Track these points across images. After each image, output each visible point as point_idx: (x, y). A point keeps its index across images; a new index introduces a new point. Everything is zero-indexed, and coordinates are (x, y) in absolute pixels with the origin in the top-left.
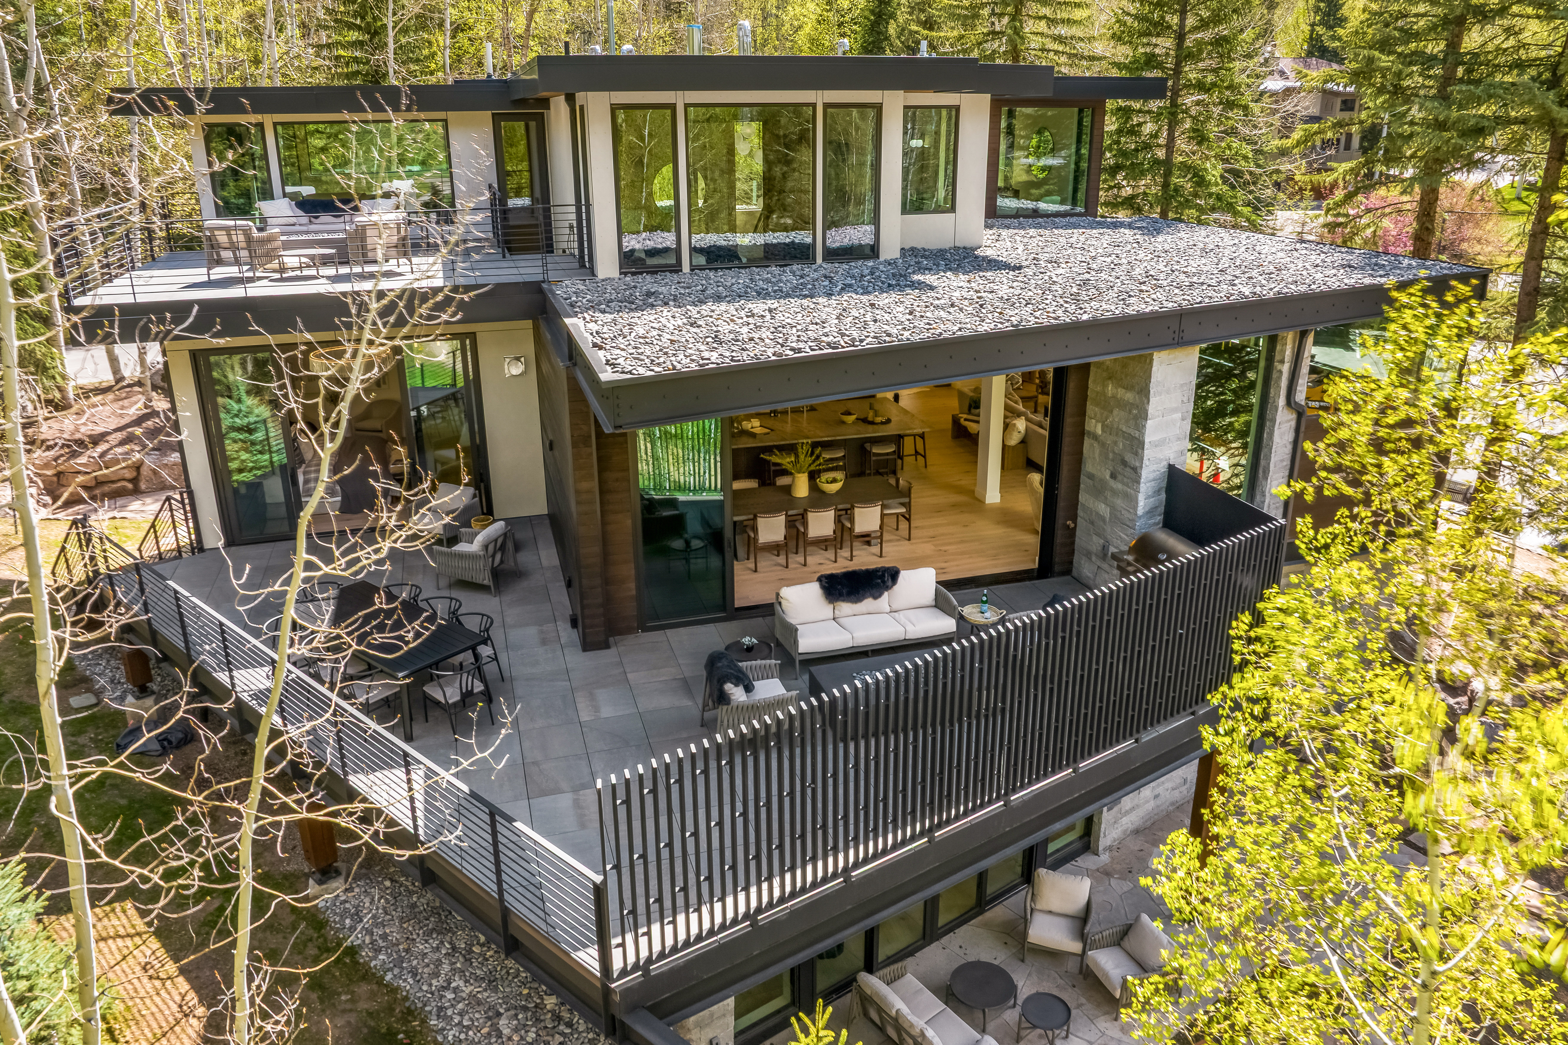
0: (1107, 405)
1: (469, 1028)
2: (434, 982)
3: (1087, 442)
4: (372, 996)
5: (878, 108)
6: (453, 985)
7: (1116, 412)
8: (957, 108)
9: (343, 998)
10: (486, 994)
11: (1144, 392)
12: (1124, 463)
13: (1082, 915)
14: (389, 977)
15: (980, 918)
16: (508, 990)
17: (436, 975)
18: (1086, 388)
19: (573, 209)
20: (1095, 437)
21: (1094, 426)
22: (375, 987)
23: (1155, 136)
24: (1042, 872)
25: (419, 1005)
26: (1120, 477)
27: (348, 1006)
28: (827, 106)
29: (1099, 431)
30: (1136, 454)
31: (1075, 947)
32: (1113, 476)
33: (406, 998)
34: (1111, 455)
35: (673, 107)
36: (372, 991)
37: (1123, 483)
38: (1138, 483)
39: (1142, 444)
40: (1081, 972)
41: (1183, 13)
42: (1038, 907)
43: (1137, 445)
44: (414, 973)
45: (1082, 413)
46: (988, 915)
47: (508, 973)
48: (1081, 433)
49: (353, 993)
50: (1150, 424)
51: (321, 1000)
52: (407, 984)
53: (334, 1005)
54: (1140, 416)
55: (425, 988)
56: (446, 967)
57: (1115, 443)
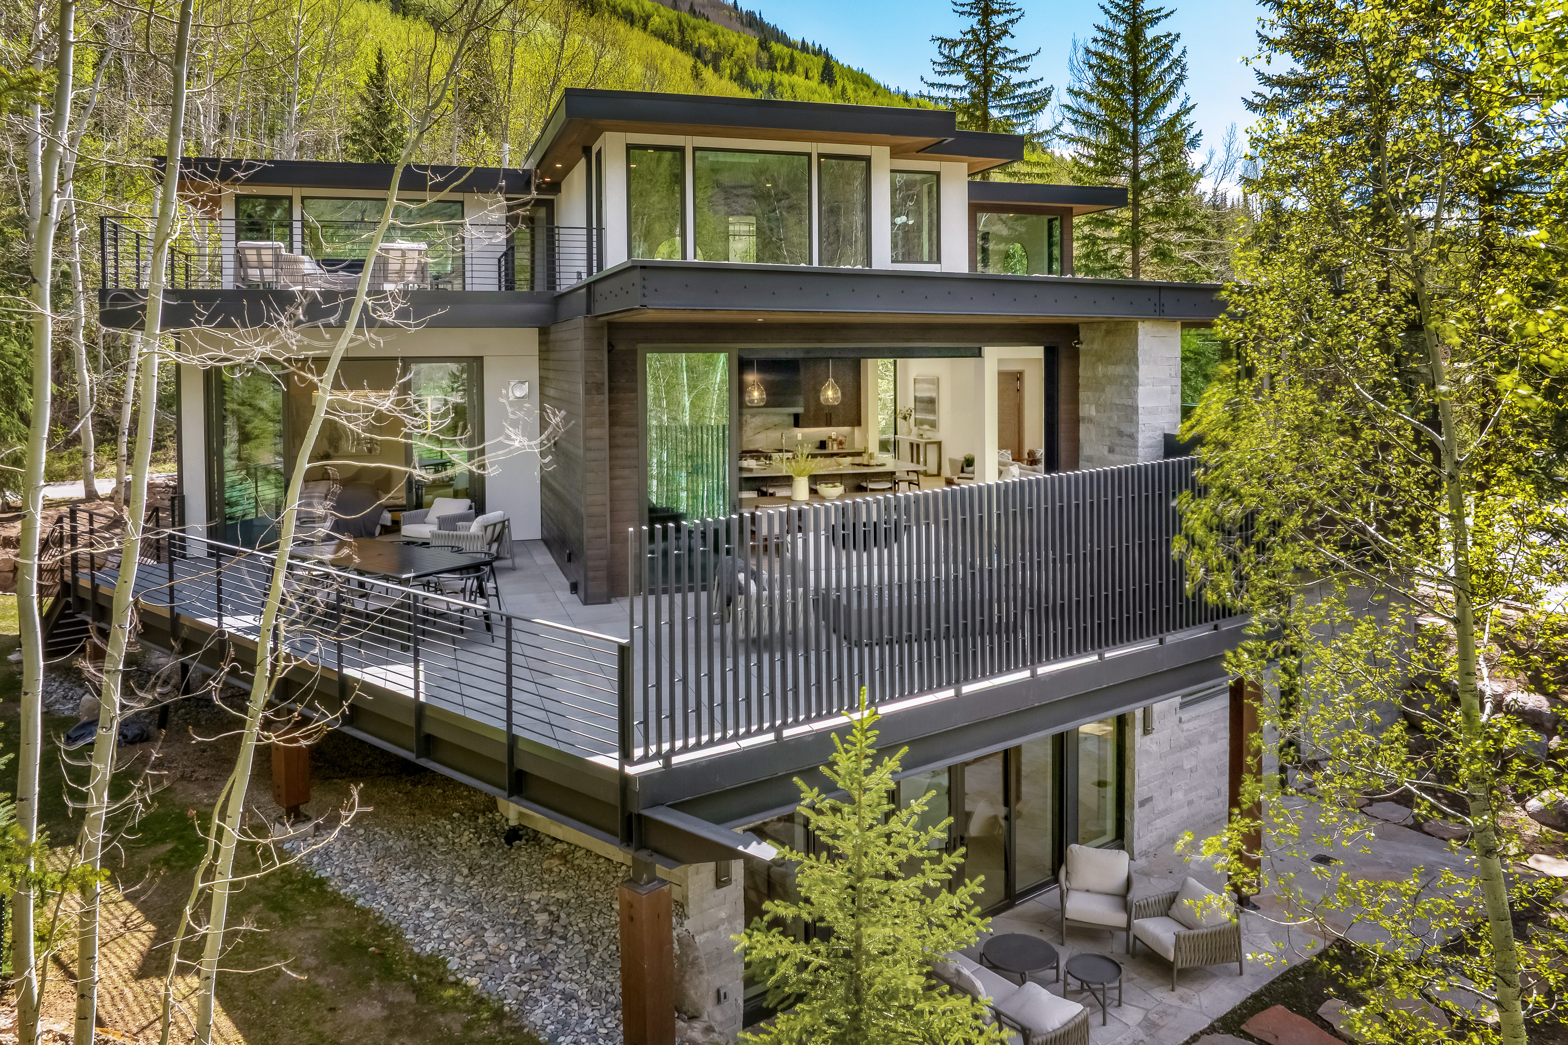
0: (1098, 386)
1: (449, 940)
2: (412, 905)
3: (1082, 428)
4: (341, 918)
5: (867, 160)
6: (432, 906)
7: (1107, 389)
8: (938, 175)
9: (308, 918)
10: (469, 914)
11: (1133, 361)
12: (1121, 434)
13: (1122, 891)
14: (360, 902)
15: (1010, 912)
16: (493, 910)
17: (415, 899)
18: (1077, 377)
19: (584, 232)
20: (1090, 420)
21: (1087, 409)
22: (344, 911)
23: (1121, 257)
24: (1074, 847)
25: (394, 923)
26: (1117, 449)
27: (313, 924)
28: (820, 156)
29: (1093, 412)
30: (1131, 421)
31: (1119, 919)
32: (1111, 450)
33: (380, 918)
34: (1107, 432)
35: (681, 150)
36: (340, 914)
37: (1122, 454)
38: (1136, 447)
39: (1135, 409)
40: (1128, 952)
41: (1136, 156)
42: (1074, 884)
43: (1131, 412)
44: (389, 899)
45: (1075, 401)
46: (1018, 909)
47: (494, 898)
48: (1076, 421)
49: (319, 915)
50: (1141, 389)
51: (283, 919)
52: (380, 905)
53: (298, 923)
54: (1131, 382)
55: (400, 909)
56: (425, 893)
57: (1110, 418)
